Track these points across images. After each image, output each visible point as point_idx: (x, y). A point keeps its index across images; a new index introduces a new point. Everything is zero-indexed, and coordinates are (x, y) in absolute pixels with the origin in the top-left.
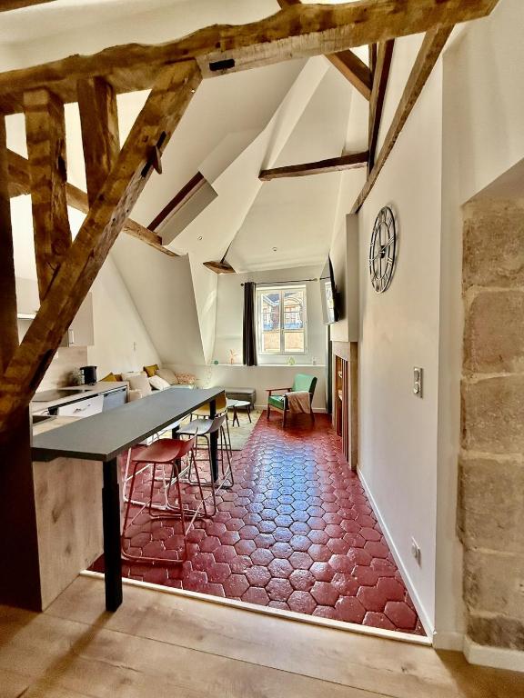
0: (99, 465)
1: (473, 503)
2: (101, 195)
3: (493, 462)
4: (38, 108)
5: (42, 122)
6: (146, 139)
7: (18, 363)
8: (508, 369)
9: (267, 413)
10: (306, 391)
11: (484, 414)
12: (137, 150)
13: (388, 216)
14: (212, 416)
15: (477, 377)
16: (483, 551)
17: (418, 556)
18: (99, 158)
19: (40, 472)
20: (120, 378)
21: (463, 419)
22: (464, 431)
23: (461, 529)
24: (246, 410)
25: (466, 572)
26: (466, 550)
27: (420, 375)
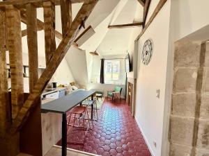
0: (61, 115)
1: (174, 130)
2: (66, 34)
3: (180, 119)
4: (48, 7)
5: (49, 11)
6: (81, 18)
7: (39, 83)
8: (186, 91)
9: (107, 98)
10: (119, 92)
11: (178, 104)
12: (78, 21)
13: (149, 43)
14: (92, 99)
15: (177, 93)
16: (176, 144)
17: (155, 144)
18: (66, 23)
19: (43, 116)
20: (63, 86)
21: (172, 105)
22: (172, 109)
23: (170, 138)
24: (101, 97)
25: (171, 151)
26: (171, 144)
27: (158, 91)
